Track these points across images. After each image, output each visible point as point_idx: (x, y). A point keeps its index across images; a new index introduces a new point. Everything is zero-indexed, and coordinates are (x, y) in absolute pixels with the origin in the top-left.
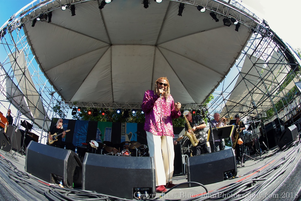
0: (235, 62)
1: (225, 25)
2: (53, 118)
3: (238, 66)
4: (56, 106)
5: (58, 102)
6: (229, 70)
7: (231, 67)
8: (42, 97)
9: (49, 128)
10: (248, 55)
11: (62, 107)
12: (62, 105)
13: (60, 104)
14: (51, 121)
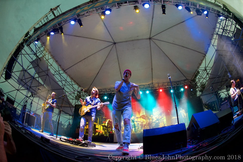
0: (211, 42)
1: (198, 15)
2: (76, 105)
3: (214, 45)
4: (77, 95)
5: (78, 92)
6: (208, 50)
7: (209, 47)
8: (65, 90)
9: (73, 113)
10: (219, 35)
11: (82, 96)
12: (82, 94)
13: (80, 93)
14: (74, 107)
